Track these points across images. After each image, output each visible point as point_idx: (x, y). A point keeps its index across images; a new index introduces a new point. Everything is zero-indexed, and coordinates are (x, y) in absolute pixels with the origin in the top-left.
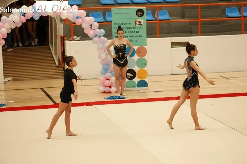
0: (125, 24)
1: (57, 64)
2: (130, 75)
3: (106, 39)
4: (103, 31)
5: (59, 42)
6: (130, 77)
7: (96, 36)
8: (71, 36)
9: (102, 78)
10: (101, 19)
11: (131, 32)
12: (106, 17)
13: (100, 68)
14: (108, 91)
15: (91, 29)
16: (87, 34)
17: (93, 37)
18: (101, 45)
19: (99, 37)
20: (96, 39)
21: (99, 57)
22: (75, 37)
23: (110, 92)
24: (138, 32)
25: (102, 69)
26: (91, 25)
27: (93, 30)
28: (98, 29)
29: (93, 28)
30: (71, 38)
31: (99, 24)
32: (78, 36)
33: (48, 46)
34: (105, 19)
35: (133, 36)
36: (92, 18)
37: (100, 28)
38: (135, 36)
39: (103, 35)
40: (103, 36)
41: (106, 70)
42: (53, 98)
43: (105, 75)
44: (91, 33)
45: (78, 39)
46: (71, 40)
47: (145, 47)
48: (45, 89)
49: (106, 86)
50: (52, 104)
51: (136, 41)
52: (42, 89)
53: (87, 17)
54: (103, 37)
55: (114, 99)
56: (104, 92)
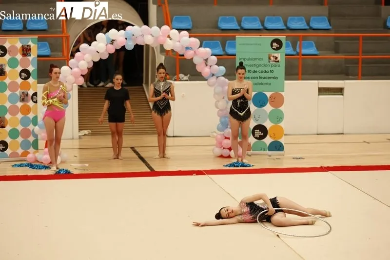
0: (255, 59)
2: (258, 133)
3: (227, 80)
4: (222, 68)
6: (258, 136)
7: (213, 75)
8: (175, 74)
9: (218, 134)
10: (219, 51)
11: (263, 72)
12: (226, 48)
13: (217, 121)
14: (227, 155)
15: (207, 65)
16: (200, 73)
17: (209, 77)
18: (219, 89)
19: (217, 77)
20: (213, 80)
21: (217, 107)
22: (181, 76)
23: (229, 157)
24: (272, 71)
25: (219, 123)
26: (206, 60)
28: (216, 66)
29: (209, 64)
30: (176, 76)
31: (217, 58)
32: (186, 75)
33: (140, 87)
34: (224, 50)
35: (265, 78)
36: (208, 50)
37: (218, 64)
38: (269, 78)
39: (223, 74)
40: (223, 76)
41: (223, 125)
42: (149, 163)
43: (223, 131)
44: (205, 71)
45: (186, 78)
46: (175, 80)
47: (282, 93)
48: (138, 150)
49: (224, 148)
50: (149, 170)
51: (270, 84)
52: (132, 148)
53: (202, 49)
54: (223, 78)
55: (235, 166)
56: (221, 156)
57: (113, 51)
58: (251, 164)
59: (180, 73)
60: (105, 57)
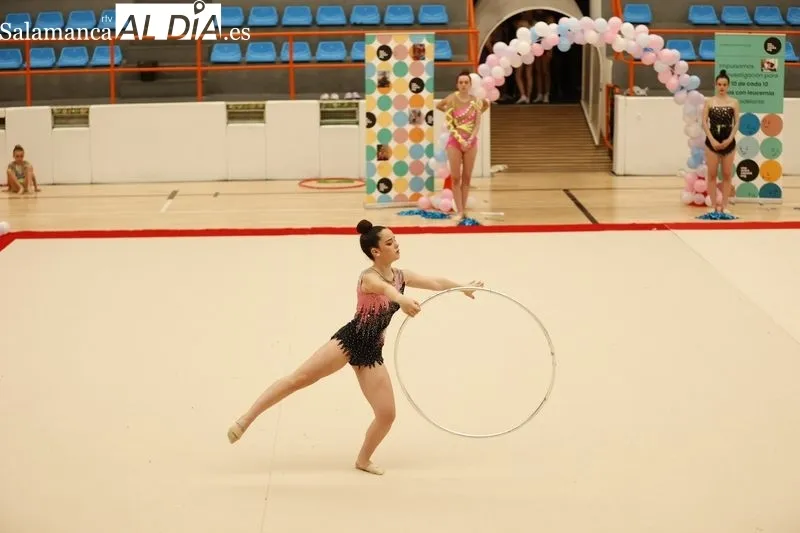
0: (741, 66)
1: (597, 142)
2: (745, 171)
3: (702, 95)
4: (696, 79)
5: (603, 96)
6: (746, 176)
7: (682, 88)
8: (628, 87)
9: (689, 173)
10: (691, 55)
11: (753, 84)
12: (700, 49)
13: (686, 153)
14: (701, 203)
15: (673, 74)
16: (664, 85)
17: (677, 91)
18: (691, 108)
19: (688, 91)
20: (682, 95)
21: (687, 133)
22: (636, 89)
23: (704, 205)
24: (766, 84)
25: (690, 156)
26: (673, 67)
27: (675, 76)
28: (687, 76)
29: (677, 72)
30: (629, 90)
31: (690, 66)
32: (642, 87)
33: (577, 105)
34: (697, 53)
35: (756, 93)
36: (675, 52)
37: (690, 73)
38: (761, 93)
39: (696, 87)
40: (697, 89)
41: (697, 160)
42: (590, 211)
43: (695, 167)
44: (671, 82)
45: (642, 92)
46: (628, 95)
47: (780, 115)
48: (574, 193)
49: (697, 193)
50: (589, 222)
51: (763, 102)
52: (566, 191)
53: (667, 51)
54: (696, 92)
55: (711, 218)
56: (693, 204)
57: (540, 53)
58: (735, 216)
59: (635, 84)
60: (530, 61)
